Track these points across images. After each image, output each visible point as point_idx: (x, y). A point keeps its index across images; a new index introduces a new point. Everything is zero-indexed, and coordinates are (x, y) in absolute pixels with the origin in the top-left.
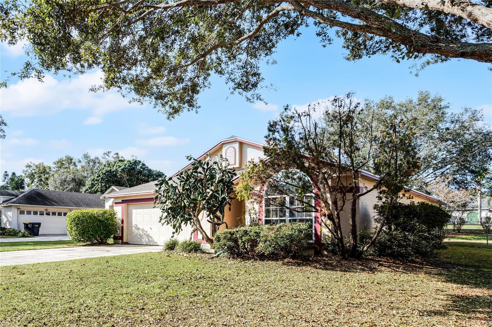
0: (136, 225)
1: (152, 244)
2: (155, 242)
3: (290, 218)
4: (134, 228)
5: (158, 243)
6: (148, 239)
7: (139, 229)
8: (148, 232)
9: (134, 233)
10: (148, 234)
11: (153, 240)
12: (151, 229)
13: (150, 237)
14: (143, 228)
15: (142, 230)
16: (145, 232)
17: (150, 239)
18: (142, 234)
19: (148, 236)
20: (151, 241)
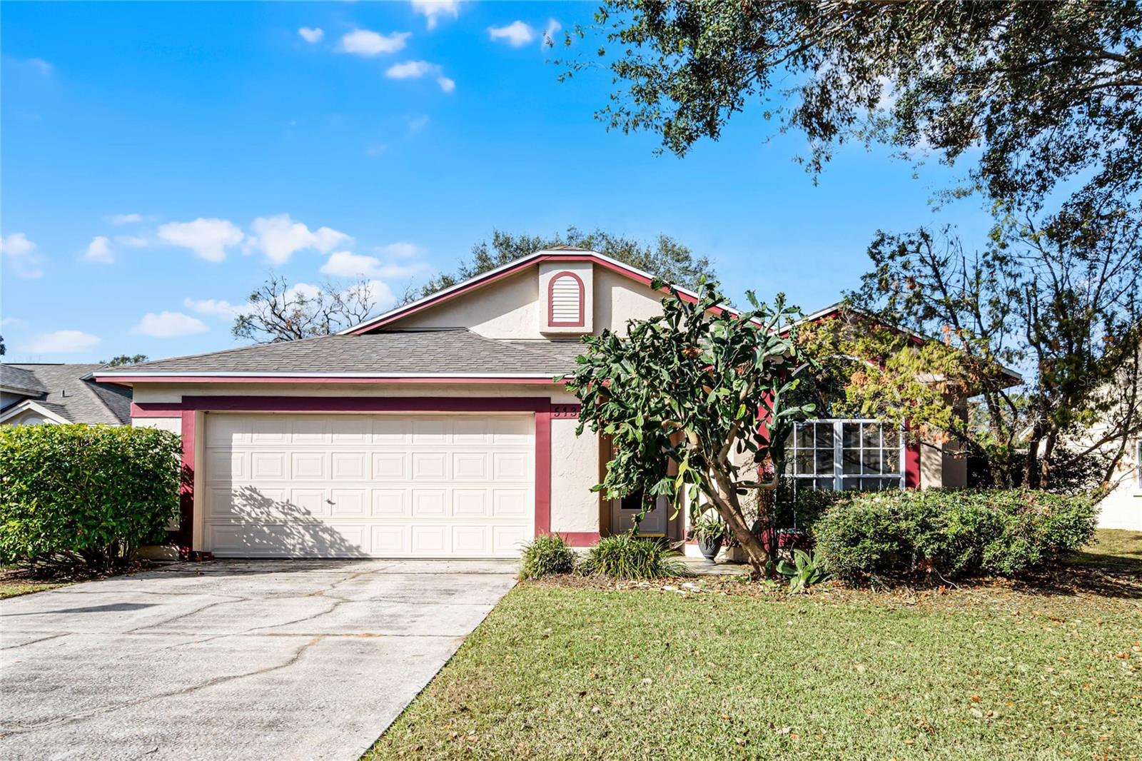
0: (253, 490)
1: (333, 553)
2: (350, 548)
3: (846, 476)
4: (238, 501)
5: (365, 550)
6: (315, 536)
7: (267, 503)
8: (314, 515)
9: (239, 519)
10: (315, 520)
11: (338, 541)
12: (329, 502)
13: (325, 530)
14: (288, 501)
15: (283, 507)
16: (296, 514)
17: (327, 536)
18: (281, 521)
19: (314, 527)
20: (331, 542)
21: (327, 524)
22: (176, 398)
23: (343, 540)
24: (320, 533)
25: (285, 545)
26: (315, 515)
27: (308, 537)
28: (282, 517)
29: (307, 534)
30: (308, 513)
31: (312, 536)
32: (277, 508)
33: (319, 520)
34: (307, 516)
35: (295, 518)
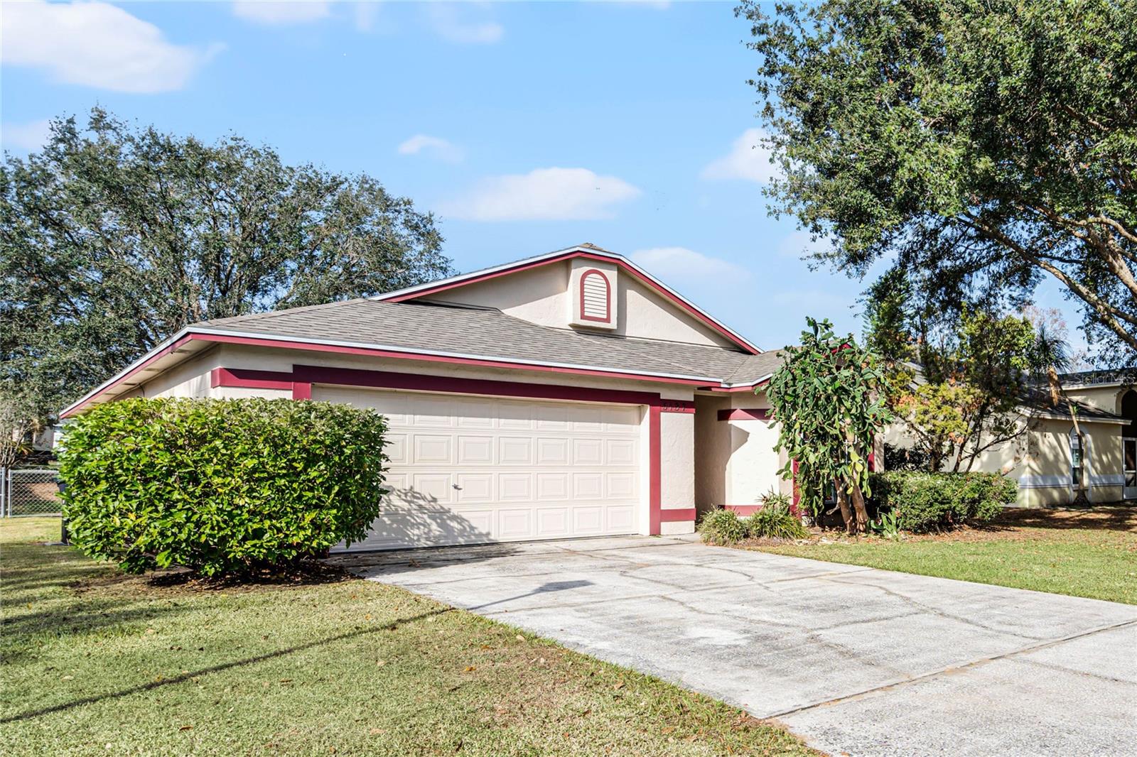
8: (440, 503)
10: (442, 508)
11: (468, 529)
12: (456, 487)
13: (454, 518)
14: (412, 488)
15: (406, 495)
16: (421, 502)
17: (454, 524)
18: (403, 510)
19: (441, 515)
20: (460, 530)
21: (454, 511)
22: (285, 366)
23: (472, 528)
24: (448, 522)
25: (408, 536)
26: (443, 502)
27: (434, 526)
28: (406, 506)
29: (434, 523)
30: (435, 500)
31: (439, 526)
32: (399, 496)
33: (446, 508)
34: (432, 503)
35: (420, 506)
